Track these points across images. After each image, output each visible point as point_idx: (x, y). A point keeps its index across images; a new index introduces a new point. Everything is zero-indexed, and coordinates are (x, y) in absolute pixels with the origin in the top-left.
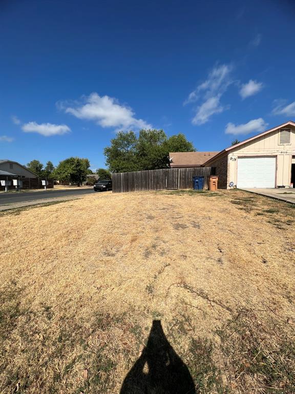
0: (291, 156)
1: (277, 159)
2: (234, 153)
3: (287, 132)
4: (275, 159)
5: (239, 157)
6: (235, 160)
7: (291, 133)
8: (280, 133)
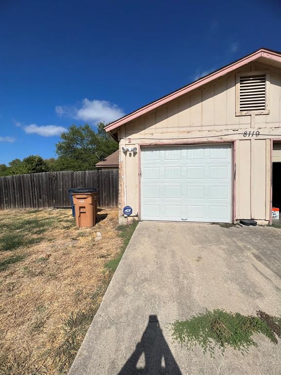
0: (269, 144)
1: (233, 151)
2: (132, 137)
3: (257, 83)
4: (229, 151)
5: (143, 148)
6: (135, 154)
7: (268, 83)
8: (238, 85)
